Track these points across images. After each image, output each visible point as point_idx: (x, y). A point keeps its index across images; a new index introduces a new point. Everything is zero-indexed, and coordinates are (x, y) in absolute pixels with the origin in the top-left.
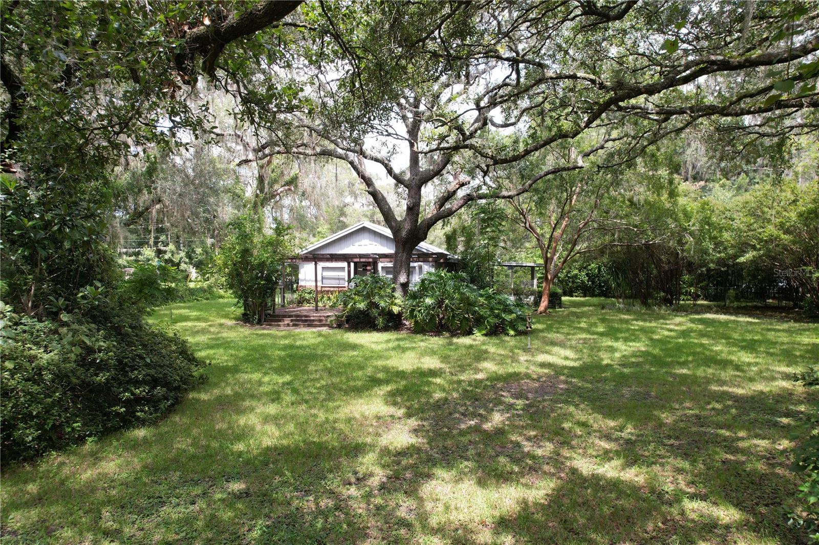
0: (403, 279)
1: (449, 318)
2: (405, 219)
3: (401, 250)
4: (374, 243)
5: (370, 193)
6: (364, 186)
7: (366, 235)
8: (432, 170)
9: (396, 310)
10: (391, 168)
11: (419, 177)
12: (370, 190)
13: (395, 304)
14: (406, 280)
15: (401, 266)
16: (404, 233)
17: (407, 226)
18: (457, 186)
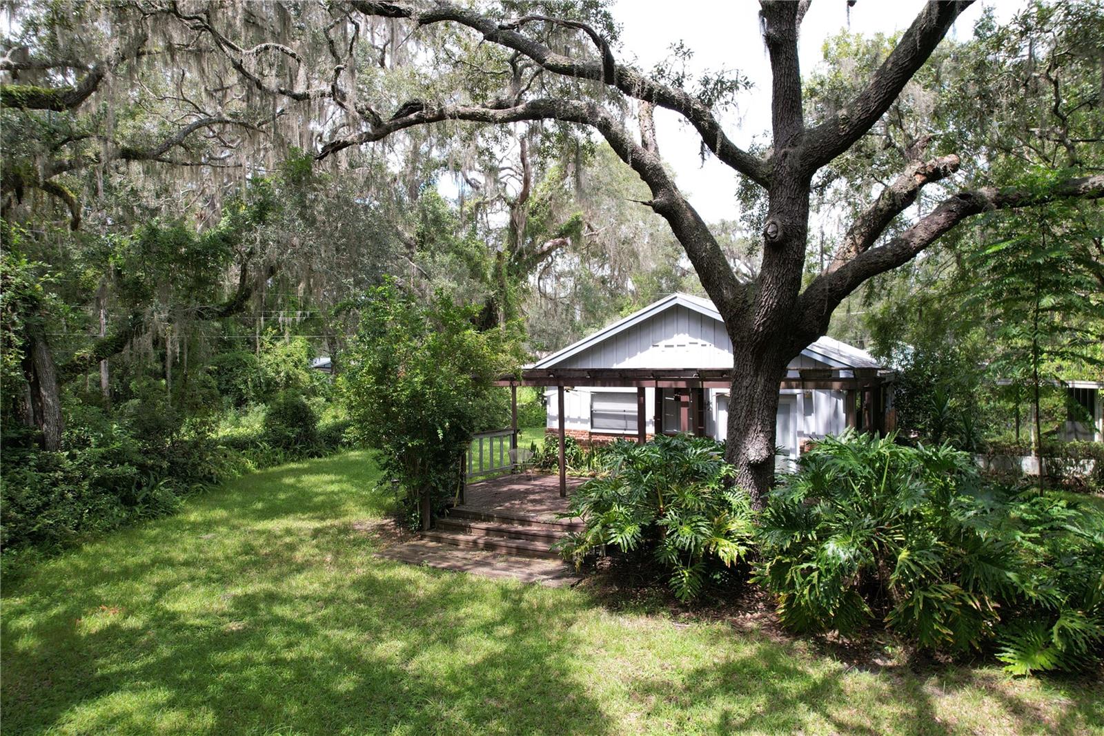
0: (754, 450)
1: (909, 611)
2: (762, 278)
3: (749, 369)
4: (700, 341)
5: (659, 209)
6: (645, 191)
7: (683, 323)
8: (846, 120)
9: (729, 551)
10: (714, 126)
11: (800, 149)
12: (660, 199)
13: (728, 535)
14: (765, 453)
15: (750, 413)
16: (758, 320)
17: (767, 299)
18: (919, 179)
